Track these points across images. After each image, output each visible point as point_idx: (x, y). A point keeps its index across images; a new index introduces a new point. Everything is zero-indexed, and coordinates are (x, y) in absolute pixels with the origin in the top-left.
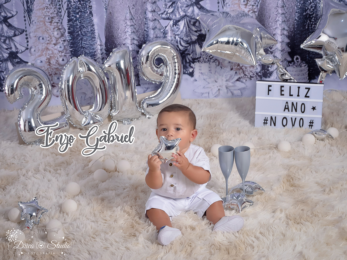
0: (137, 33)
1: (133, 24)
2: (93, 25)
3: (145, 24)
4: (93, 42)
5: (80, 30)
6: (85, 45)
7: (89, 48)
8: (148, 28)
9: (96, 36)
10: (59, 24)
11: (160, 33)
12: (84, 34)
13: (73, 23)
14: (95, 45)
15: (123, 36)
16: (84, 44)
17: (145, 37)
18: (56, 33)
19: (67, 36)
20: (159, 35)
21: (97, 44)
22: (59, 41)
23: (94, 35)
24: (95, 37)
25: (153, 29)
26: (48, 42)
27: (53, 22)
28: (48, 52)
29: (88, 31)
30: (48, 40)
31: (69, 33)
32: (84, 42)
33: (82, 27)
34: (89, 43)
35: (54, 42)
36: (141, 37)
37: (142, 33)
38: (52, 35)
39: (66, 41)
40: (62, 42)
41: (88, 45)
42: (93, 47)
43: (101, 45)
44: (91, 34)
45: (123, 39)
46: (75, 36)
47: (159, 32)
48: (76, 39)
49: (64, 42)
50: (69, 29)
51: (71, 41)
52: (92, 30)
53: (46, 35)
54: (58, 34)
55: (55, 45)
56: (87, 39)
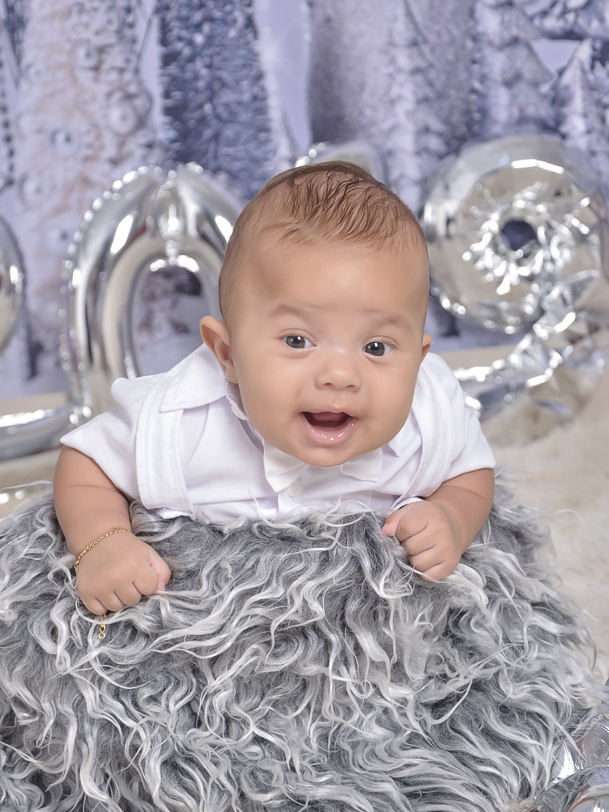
0: (440, 104)
1: (421, 63)
2: (260, 77)
3: (474, 62)
4: (262, 150)
5: (211, 99)
7: (248, 172)
8: (483, 78)
9: (271, 121)
10: (128, 76)
11: (535, 101)
12: (225, 116)
13: (183, 69)
14: (266, 160)
15: (381, 118)
16: (227, 155)
17: (473, 118)
18: (115, 114)
19: (159, 126)
20: (532, 108)
21: (276, 155)
22: (128, 147)
23: (265, 117)
24: (269, 124)
25: (509, 83)
26: (86, 152)
27: (105, 67)
29: (239, 103)
30: (88, 146)
31: (168, 111)
32: (231, 150)
33: (216, 86)
34: (245, 151)
35: (110, 151)
36: (455, 119)
37: (458, 103)
38: (102, 123)
39: (157, 146)
40: (139, 152)
41: (240, 159)
42: (261, 171)
44: (255, 112)
46: (192, 123)
47: (531, 95)
49: (148, 151)
50: (167, 95)
51: (177, 145)
52: (255, 98)
53: (79, 125)
54: (124, 118)
55: (115, 162)
56: (237, 134)
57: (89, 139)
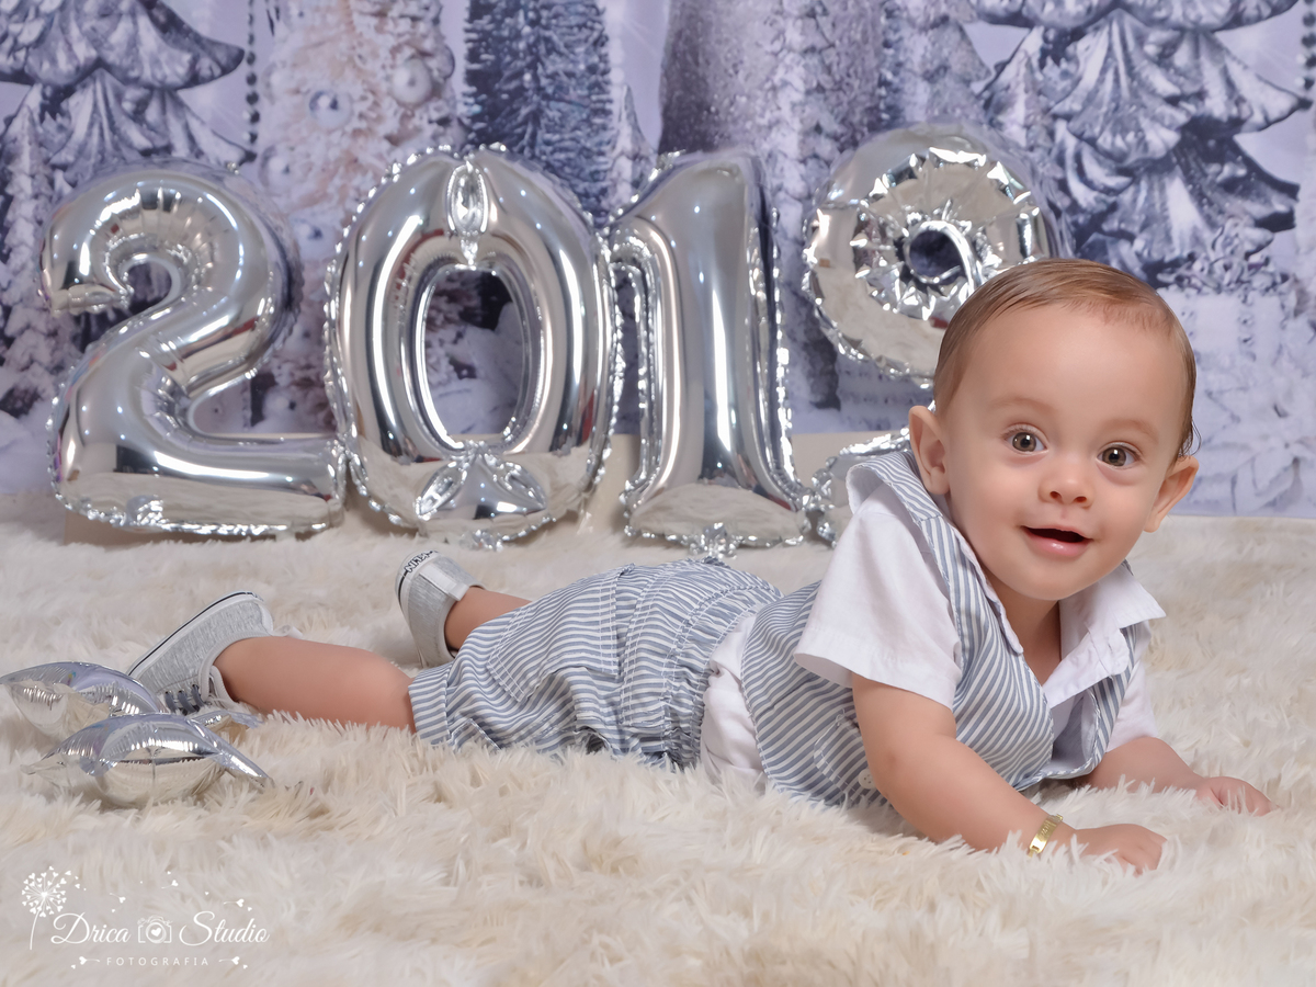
0: (838, 97)
1: (818, 42)
2: (601, 41)
3: (887, 45)
4: (597, 139)
5: (533, 67)
6: (552, 153)
7: (575, 168)
8: (898, 67)
9: (610, 101)
10: (422, 27)
11: (964, 102)
12: (550, 90)
13: (499, 24)
14: (602, 154)
15: (758, 109)
16: (548, 143)
17: (880, 120)
18: (401, 77)
19: (459, 97)
20: (958, 111)
21: (614, 147)
22: (416, 121)
23: (604, 97)
24: (608, 106)
25: (930, 77)
26: (356, 124)
27: (394, 13)
28: (357, 181)
29: (570, 75)
30: (361, 116)
31: (471, 78)
32: (548, 136)
33: (542, 48)
34: (573, 139)
35: (391, 125)
36: (856, 119)
37: (863, 98)
38: (384, 87)
39: (455, 123)
40: (429, 130)
41: (566, 150)
42: (593, 168)
43: (636, 157)
44: (590, 88)
45: (760, 128)
46: (505, 96)
47: (959, 94)
48: (505, 118)
49: (441, 129)
50: (473, 56)
51: (479, 125)
52: (592, 69)
53: (350, 87)
54: (412, 83)
55: (394, 141)
56: (564, 116)
57: (362, 107)
